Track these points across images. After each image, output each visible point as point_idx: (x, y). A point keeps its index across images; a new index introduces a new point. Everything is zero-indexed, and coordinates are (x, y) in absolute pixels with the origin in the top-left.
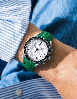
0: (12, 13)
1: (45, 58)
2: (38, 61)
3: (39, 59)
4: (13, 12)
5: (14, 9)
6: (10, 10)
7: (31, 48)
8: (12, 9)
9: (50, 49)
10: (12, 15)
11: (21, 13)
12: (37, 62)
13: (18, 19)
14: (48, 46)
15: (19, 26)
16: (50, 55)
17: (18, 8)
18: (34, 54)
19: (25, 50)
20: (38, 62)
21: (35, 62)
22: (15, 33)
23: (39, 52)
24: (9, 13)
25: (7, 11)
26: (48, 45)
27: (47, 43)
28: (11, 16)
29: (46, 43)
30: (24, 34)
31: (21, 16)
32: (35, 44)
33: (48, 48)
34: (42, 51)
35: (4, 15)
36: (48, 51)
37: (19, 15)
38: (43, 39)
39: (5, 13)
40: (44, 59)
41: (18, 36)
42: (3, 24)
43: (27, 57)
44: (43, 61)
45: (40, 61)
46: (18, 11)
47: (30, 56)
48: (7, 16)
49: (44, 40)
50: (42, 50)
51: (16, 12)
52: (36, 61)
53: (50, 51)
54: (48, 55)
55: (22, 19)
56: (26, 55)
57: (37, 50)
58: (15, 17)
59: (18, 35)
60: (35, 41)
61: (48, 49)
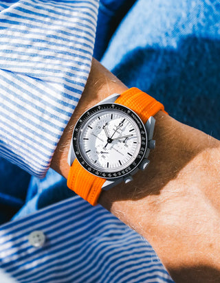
0: (41, 49)
1: (132, 166)
2: (112, 174)
3: (114, 167)
4: (43, 45)
5: (49, 36)
6: (34, 40)
7: (92, 134)
8: (43, 38)
9: (149, 141)
10: (40, 56)
11: (68, 47)
12: (110, 175)
13: (56, 71)
14: (141, 130)
15: (57, 92)
16: (147, 157)
17: (62, 32)
18: (102, 152)
19: (75, 139)
20: (113, 176)
21: (104, 175)
22: (43, 111)
23: (115, 146)
24: (30, 51)
25: (27, 43)
26: (141, 127)
27: (139, 122)
28: (36, 59)
29: (137, 122)
30: (69, 115)
31: (67, 57)
32: (107, 124)
33: (143, 135)
34: (126, 145)
35: (15, 56)
36: (143, 146)
37: (60, 55)
38: (129, 111)
39: (20, 49)
40: (130, 169)
41: (53, 121)
42: (12, 83)
43: (81, 160)
44: (126, 173)
45: (117, 173)
46: (59, 42)
47: (90, 157)
48: (25, 61)
49: (131, 114)
50: (124, 142)
51: (55, 44)
52: (107, 174)
53: (148, 147)
54: (140, 157)
55: (67, 67)
56: (77, 153)
57: (110, 140)
58: (48, 61)
59: (52, 116)
60: (105, 115)
61: (142, 141)
